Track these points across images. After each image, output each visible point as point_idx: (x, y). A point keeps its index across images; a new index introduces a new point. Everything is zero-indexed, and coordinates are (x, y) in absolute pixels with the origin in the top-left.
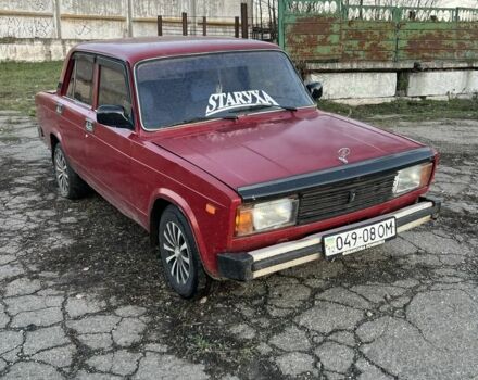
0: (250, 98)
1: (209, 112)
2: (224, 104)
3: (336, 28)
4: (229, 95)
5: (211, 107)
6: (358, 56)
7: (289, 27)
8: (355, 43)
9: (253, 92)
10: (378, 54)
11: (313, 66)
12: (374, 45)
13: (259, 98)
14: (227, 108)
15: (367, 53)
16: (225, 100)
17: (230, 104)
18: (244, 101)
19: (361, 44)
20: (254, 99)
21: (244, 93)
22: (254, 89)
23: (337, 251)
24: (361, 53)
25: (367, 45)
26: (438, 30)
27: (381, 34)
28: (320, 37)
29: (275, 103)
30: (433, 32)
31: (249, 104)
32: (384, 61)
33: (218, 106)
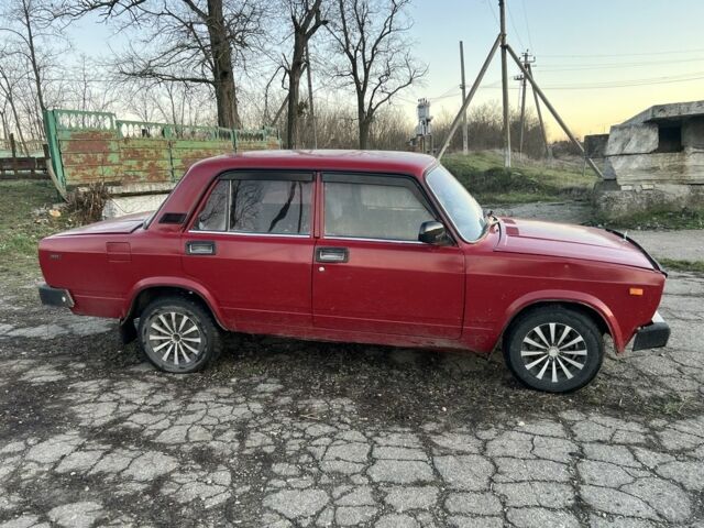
3: (113, 146)
6: (138, 177)
7: (64, 145)
8: (134, 163)
10: (157, 175)
11: (115, 190)
12: (151, 164)
15: (147, 174)
19: (140, 164)
24: (141, 174)
25: (146, 165)
26: (205, 149)
27: (157, 152)
28: (100, 157)
30: (201, 151)
32: (163, 181)
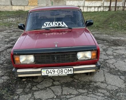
0: (58, 24)
1: (43, 27)
2: (49, 25)
4: (51, 22)
5: (44, 26)
9: (60, 22)
13: (61, 24)
14: (49, 26)
16: (49, 24)
17: (50, 25)
18: (55, 25)
20: (59, 24)
21: (57, 22)
22: (60, 21)
23: (46, 74)
29: (66, 26)
31: (57, 26)
33: (46, 25)
